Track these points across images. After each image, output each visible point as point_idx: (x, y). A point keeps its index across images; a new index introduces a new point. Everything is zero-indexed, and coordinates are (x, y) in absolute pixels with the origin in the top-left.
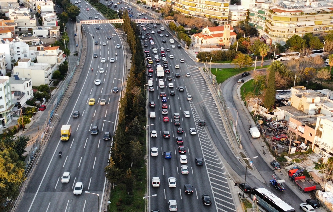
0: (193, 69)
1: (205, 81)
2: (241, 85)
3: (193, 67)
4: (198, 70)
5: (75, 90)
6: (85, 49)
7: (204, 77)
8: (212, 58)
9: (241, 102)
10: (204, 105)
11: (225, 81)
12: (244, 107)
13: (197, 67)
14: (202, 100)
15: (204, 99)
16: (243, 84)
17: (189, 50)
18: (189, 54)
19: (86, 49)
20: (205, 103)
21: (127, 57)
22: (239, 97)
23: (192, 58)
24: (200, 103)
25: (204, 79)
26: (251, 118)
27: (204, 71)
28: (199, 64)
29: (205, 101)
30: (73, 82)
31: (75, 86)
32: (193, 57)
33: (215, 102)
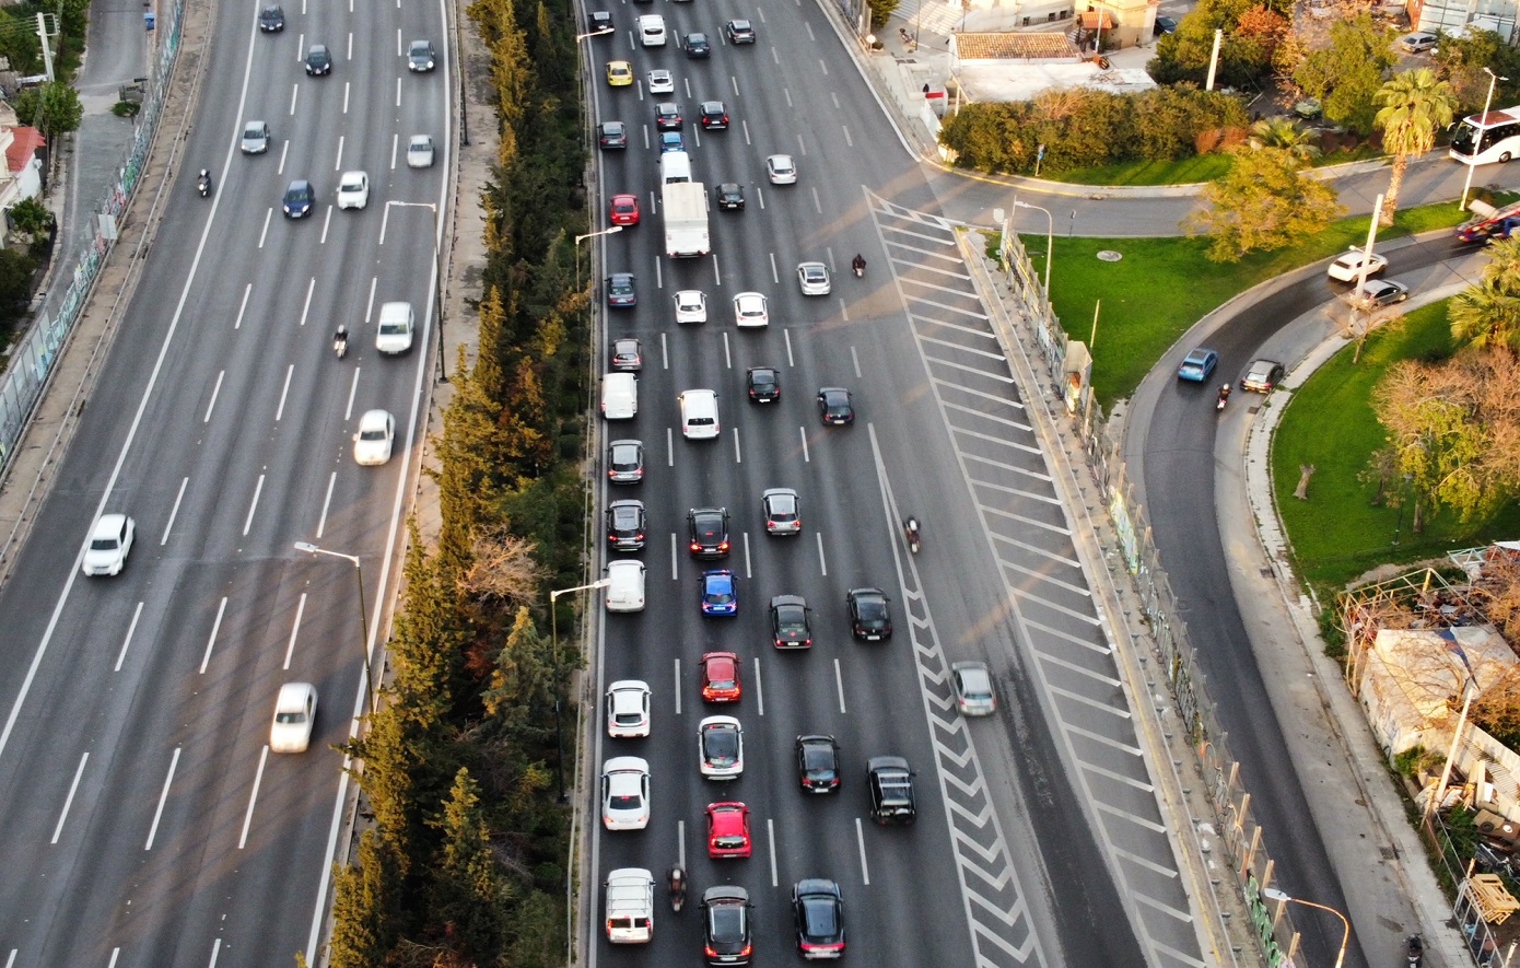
0: (920, 243)
1: (1004, 368)
2: (1272, 417)
3: (913, 227)
4: (954, 251)
5: (54, 498)
6: (192, 60)
7: (1001, 333)
8: (1041, 148)
9: (1293, 607)
10: (1017, 649)
11: (1147, 371)
12: (1326, 667)
13: (945, 224)
14: (1000, 597)
15: (1017, 579)
16: (1280, 399)
17: (885, 62)
18: (887, 93)
19: (203, 62)
20: (1023, 623)
21: (466, 143)
22: (1273, 553)
23: (907, 131)
24: (986, 624)
25: (998, 349)
26: (1401, 813)
27: (994, 264)
28: (959, 189)
29: (1022, 602)
30: (51, 411)
31: (60, 457)
32: (914, 126)
33: (1102, 620)
